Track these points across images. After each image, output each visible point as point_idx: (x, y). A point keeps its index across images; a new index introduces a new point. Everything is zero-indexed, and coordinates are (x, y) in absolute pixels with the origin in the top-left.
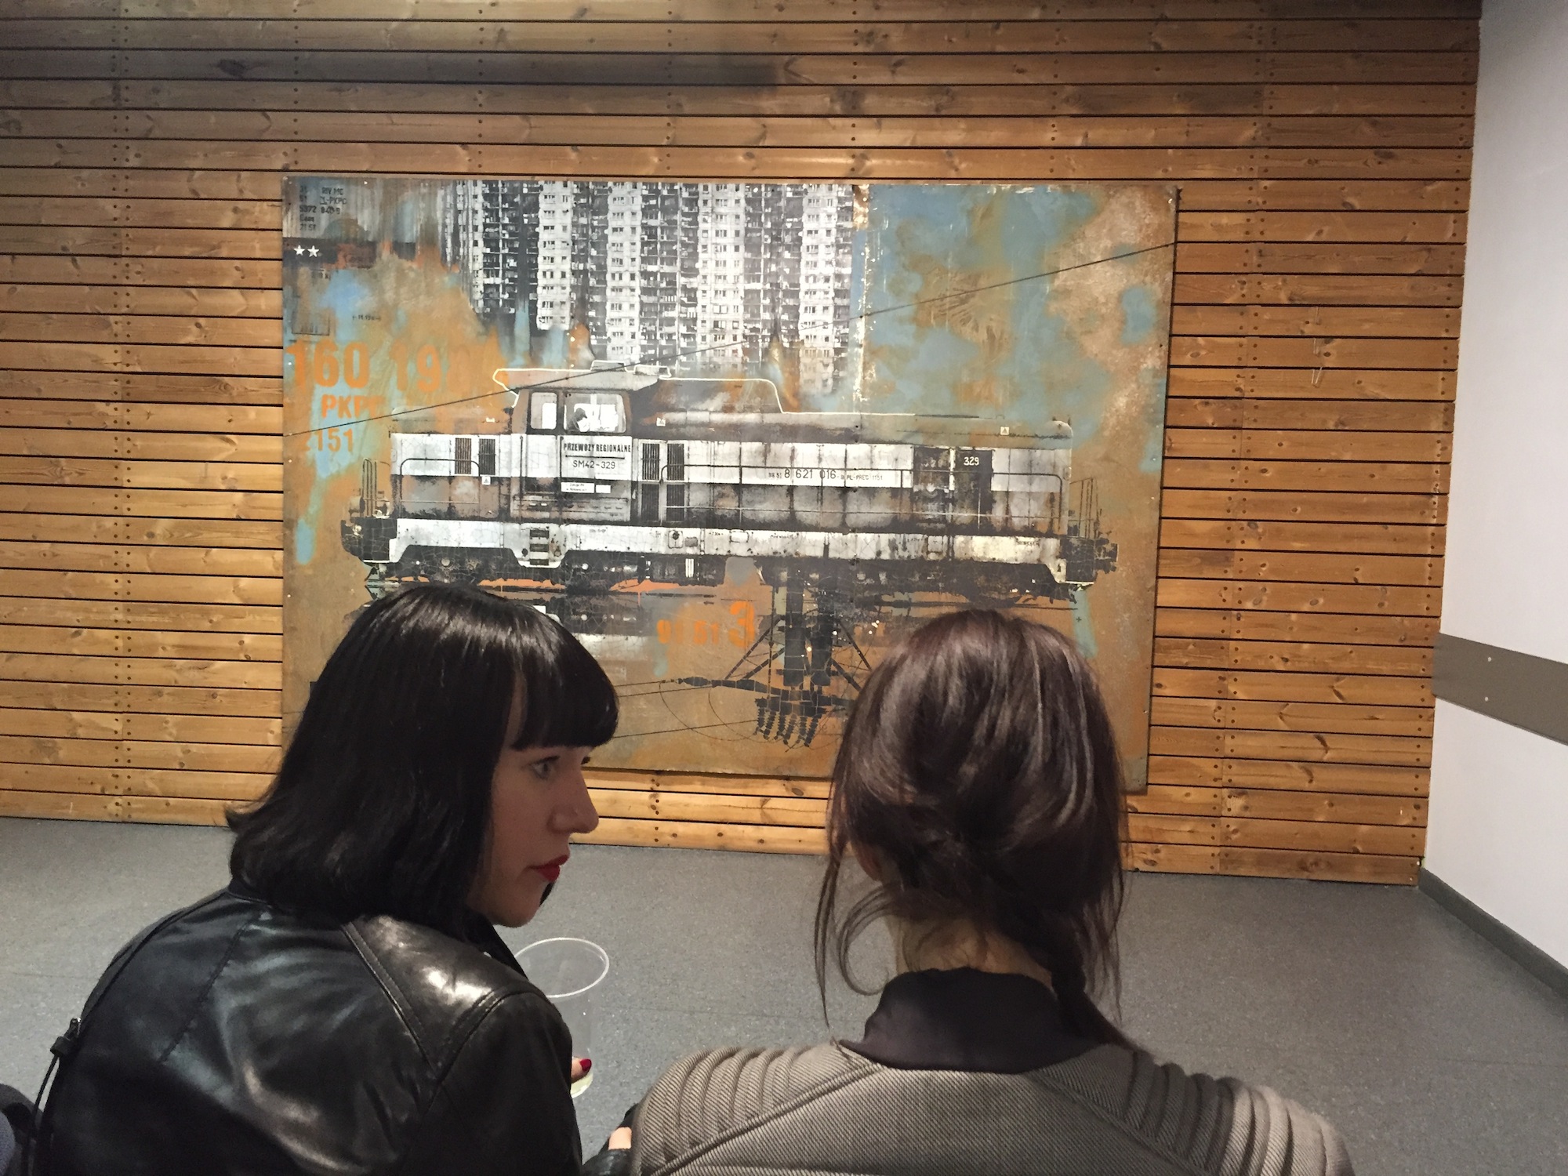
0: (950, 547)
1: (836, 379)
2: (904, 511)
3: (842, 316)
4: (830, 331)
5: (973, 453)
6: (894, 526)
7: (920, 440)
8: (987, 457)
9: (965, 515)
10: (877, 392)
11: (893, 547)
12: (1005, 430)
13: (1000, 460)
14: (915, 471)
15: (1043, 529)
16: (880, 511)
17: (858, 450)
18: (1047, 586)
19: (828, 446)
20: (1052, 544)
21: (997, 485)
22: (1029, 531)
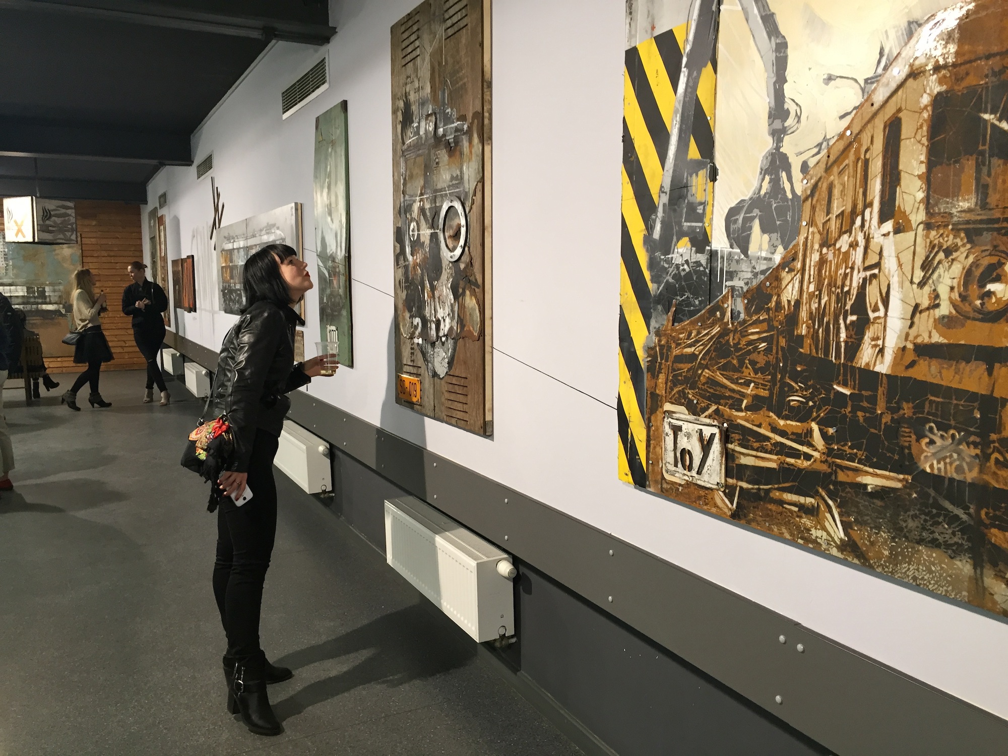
0: (37, 307)
1: (6, 273)
2: (25, 300)
3: (6, 259)
4: (3, 262)
5: (41, 287)
6: (23, 303)
7: (28, 285)
8: (44, 288)
9: (40, 301)
10: (16, 276)
11: (23, 307)
12: (48, 283)
13: (47, 289)
14: (27, 292)
15: (58, 302)
16: (20, 300)
17: (12, 288)
18: (61, 314)
19: (5, 287)
20: (61, 306)
21: (47, 294)
22: (56, 303)
